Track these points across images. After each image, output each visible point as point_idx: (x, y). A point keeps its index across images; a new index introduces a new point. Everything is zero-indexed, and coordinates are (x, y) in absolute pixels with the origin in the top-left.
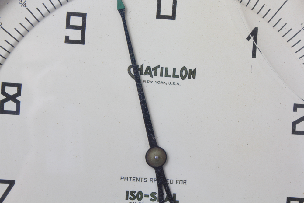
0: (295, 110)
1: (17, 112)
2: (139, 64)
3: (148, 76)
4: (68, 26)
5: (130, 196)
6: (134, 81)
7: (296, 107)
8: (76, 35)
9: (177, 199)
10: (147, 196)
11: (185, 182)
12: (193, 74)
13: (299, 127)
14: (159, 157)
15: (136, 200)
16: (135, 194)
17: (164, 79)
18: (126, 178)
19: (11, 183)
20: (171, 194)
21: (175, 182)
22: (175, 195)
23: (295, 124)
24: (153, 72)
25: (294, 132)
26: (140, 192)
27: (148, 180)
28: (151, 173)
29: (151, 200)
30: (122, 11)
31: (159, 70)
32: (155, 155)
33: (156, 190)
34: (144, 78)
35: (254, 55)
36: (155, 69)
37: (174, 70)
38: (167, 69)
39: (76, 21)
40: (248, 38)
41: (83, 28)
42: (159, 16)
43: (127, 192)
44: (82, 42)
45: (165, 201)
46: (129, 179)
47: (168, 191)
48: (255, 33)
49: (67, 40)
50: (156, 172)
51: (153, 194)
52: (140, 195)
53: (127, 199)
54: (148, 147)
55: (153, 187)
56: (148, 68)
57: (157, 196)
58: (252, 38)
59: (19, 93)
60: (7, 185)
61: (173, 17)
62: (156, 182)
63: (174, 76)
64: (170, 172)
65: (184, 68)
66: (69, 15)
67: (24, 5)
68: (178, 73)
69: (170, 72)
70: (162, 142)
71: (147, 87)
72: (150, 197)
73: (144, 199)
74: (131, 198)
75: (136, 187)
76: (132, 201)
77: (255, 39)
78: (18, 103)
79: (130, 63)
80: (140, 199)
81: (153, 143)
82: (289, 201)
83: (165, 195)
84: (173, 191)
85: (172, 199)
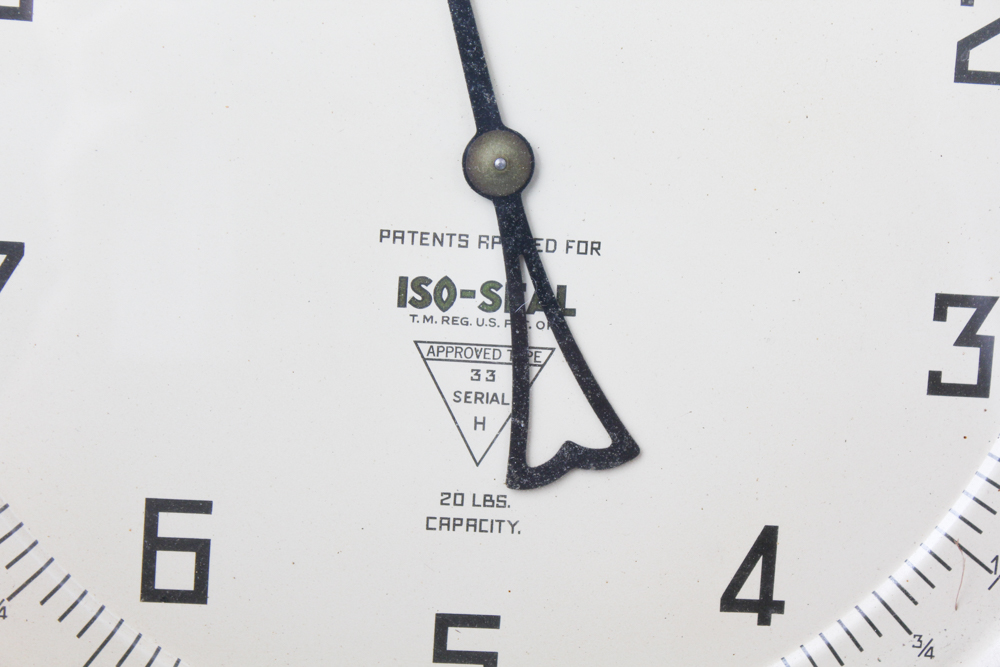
1: (23, 12)
5: (411, 294)
9: (569, 305)
10: (468, 294)
11: (596, 247)
13: (978, 59)
14: (509, 162)
15: (433, 309)
16: (430, 289)
18: (398, 236)
19: (13, 253)
20: (547, 287)
21: (562, 246)
22: (562, 289)
23: (966, 45)
25: (963, 74)
26: (446, 283)
27: (473, 241)
28: (484, 218)
29: (483, 307)
32: (494, 154)
33: (500, 276)
43: (403, 281)
45: (531, 311)
46: (408, 237)
47: (540, 276)
50: (498, 212)
51: (489, 288)
52: (444, 294)
53: (402, 303)
54: (470, 129)
55: (492, 265)
57: (502, 293)
62: (499, 248)
64: (544, 212)
70: (514, 115)
72: (480, 298)
73: (461, 307)
74: (414, 302)
75: (432, 264)
76: (421, 312)
80: (444, 306)
81: (487, 115)
82: (943, 304)
83: (530, 291)
84: (555, 279)
85: (554, 305)
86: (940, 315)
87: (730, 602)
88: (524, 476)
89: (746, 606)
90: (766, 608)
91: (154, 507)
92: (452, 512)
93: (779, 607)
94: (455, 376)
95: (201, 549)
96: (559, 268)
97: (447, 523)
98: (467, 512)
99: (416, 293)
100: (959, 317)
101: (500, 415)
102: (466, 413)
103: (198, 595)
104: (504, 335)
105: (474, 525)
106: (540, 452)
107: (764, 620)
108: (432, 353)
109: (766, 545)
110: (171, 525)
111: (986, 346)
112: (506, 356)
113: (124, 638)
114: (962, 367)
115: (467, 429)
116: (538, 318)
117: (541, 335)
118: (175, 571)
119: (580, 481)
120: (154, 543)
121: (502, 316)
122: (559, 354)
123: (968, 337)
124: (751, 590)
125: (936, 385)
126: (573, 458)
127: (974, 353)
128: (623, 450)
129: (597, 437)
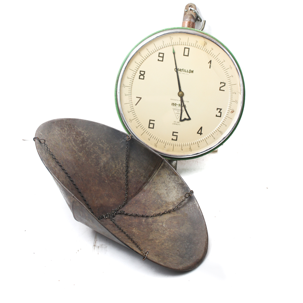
0: (221, 84)
1: (143, 79)
2: (178, 68)
3: (180, 71)
4: (159, 56)
6: (176, 73)
7: (221, 83)
8: (161, 59)
10: (178, 105)
11: (188, 102)
12: (192, 72)
13: (221, 89)
17: (184, 72)
18: (172, 99)
19: (141, 98)
21: (186, 101)
23: (220, 87)
24: (181, 71)
25: (220, 90)
26: (176, 104)
27: (178, 100)
28: (179, 98)
30: (174, 53)
31: (183, 70)
32: (181, 93)
33: (180, 104)
34: (179, 72)
35: (210, 68)
36: (182, 70)
37: (187, 70)
38: (185, 70)
39: (161, 55)
40: (209, 63)
41: (163, 57)
42: (184, 55)
43: (172, 103)
44: (162, 61)
48: (210, 62)
49: (158, 60)
51: (179, 104)
52: (175, 105)
53: (172, 105)
55: (180, 103)
56: (180, 69)
58: (210, 63)
59: (144, 74)
60: (140, 99)
61: (188, 56)
62: (180, 101)
63: (187, 72)
64: (184, 98)
65: (190, 70)
66: (159, 53)
67: (148, 50)
68: (188, 71)
69: (186, 71)
70: (182, 90)
71: (179, 74)
73: (177, 106)
75: (175, 102)
77: (211, 63)
78: (144, 76)
79: (175, 68)
80: (175, 106)
81: (180, 90)
82: (217, 109)
83: (183, 105)
84: (185, 104)
85: (185, 106)
86: (217, 110)
87: (198, 133)
88: (181, 120)
89: (199, 133)
90: (201, 134)
91: (150, 120)
92: (175, 123)
93: (202, 134)
94: (176, 111)
95: (154, 124)
96: (185, 103)
97: (174, 124)
98: (176, 123)
99: (174, 104)
100: (219, 110)
101: (179, 115)
102: (177, 115)
103: (153, 128)
104: (180, 108)
105: (177, 124)
106: (183, 119)
107: (201, 135)
108: (174, 109)
109: (201, 128)
110: (151, 122)
111: (221, 113)
112: (180, 110)
113: (147, 131)
114: (219, 115)
115: (177, 116)
116: (183, 107)
117: (183, 109)
118: (151, 126)
119: (186, 121)
120: (150, 123)
121: (180, 107)
122: (185, 111)
123: (219, 112)
124: (200, 132)
125: (217, 116)
126: (185, 119)
127: (220, 113)
128: (190, 119)
129: (187, 118)
